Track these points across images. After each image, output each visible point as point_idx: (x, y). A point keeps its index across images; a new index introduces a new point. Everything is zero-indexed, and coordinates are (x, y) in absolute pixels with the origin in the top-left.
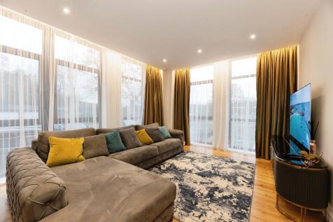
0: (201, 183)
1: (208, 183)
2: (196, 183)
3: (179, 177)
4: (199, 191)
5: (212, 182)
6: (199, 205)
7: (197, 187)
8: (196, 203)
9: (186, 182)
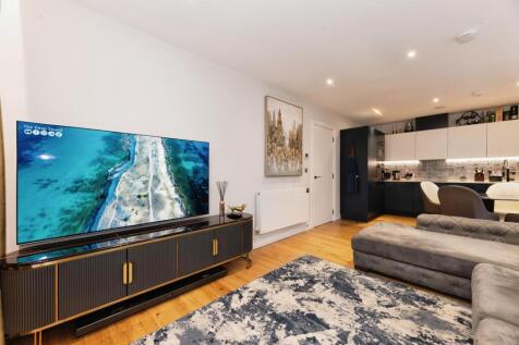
0: (320, 301)
1: (307, 300)
2: (330, 303)
3: (370, 321)
4: (327, 288)
5: (299, 301)
6: (329, 275)
7: (328, 294)
8: (332, 277)
9: (350, 305)
